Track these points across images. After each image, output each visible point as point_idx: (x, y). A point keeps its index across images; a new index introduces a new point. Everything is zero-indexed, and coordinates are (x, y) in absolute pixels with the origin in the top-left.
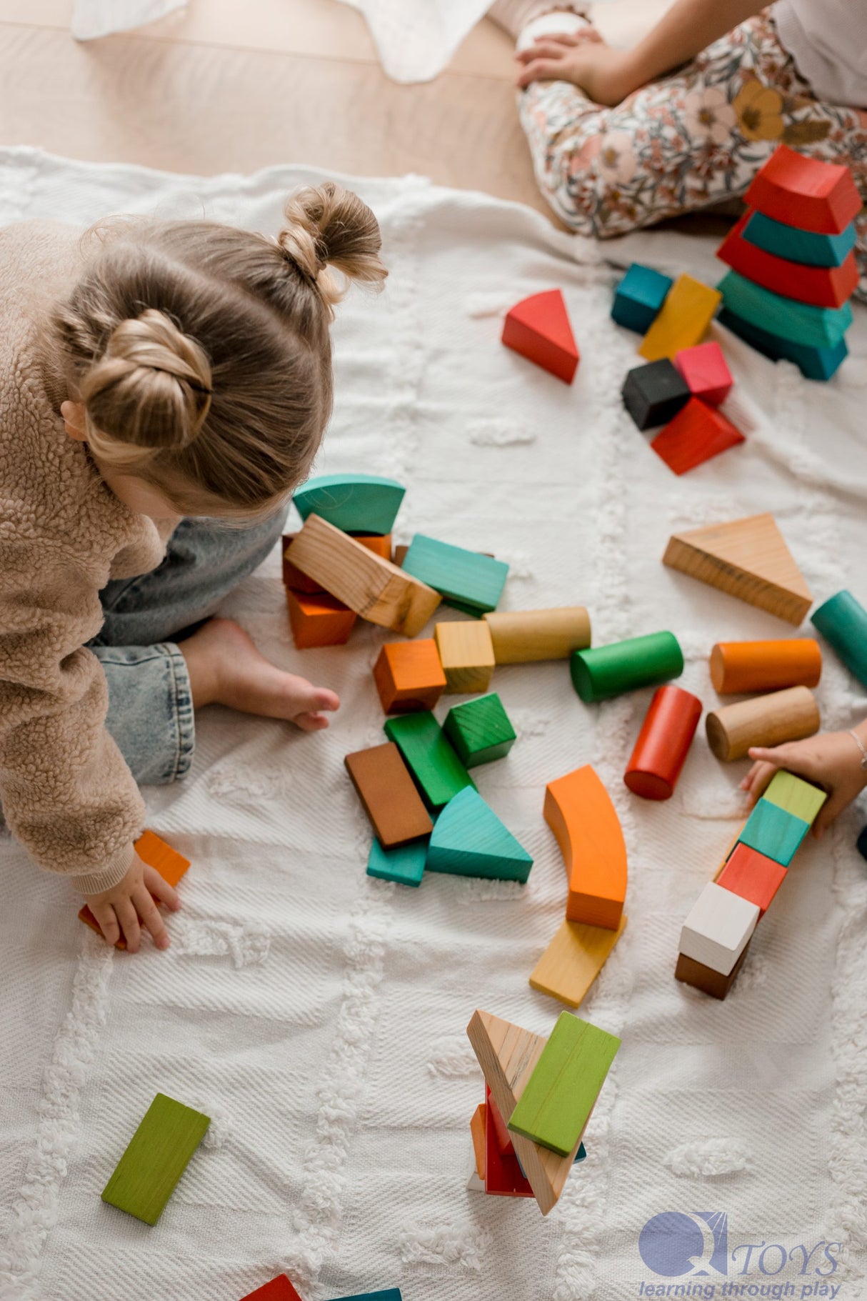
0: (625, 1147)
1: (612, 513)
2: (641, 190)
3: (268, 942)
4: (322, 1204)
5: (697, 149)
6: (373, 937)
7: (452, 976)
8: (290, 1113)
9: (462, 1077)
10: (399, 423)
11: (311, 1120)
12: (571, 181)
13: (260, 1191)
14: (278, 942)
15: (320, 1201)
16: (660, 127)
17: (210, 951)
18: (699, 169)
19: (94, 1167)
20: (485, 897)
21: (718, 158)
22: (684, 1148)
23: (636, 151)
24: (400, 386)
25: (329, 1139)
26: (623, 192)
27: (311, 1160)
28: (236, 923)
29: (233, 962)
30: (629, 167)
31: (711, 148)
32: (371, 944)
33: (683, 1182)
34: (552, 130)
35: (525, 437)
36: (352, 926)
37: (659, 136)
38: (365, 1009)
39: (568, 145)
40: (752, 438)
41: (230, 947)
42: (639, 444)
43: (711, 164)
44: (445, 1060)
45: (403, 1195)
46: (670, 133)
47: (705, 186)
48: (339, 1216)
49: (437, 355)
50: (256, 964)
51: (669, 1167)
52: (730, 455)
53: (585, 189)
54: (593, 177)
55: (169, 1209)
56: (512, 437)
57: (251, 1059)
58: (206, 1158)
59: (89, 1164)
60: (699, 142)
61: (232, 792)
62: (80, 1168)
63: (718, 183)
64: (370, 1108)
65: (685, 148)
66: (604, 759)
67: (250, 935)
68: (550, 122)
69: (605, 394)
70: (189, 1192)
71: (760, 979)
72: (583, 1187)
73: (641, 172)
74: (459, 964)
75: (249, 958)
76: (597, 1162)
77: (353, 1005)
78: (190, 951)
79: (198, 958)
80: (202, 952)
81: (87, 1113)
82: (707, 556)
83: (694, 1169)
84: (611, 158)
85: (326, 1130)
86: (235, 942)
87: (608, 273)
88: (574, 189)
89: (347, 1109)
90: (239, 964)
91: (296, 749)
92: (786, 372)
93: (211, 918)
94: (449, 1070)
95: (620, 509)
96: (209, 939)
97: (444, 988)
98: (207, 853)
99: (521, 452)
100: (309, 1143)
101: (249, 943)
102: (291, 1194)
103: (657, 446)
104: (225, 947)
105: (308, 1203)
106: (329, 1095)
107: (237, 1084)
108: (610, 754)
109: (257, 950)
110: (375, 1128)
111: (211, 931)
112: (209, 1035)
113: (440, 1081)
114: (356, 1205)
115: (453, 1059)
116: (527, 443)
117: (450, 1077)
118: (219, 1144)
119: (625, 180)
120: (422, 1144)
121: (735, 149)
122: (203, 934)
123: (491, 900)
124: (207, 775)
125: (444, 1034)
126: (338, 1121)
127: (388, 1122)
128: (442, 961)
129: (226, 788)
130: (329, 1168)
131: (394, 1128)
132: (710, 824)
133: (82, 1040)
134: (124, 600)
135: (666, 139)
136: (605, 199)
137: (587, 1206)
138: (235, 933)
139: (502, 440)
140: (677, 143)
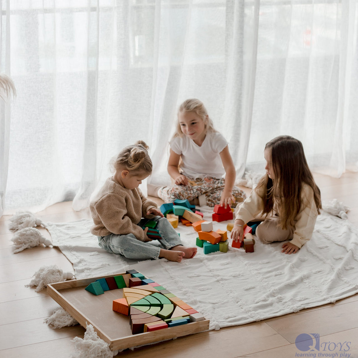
51: (260, 264)
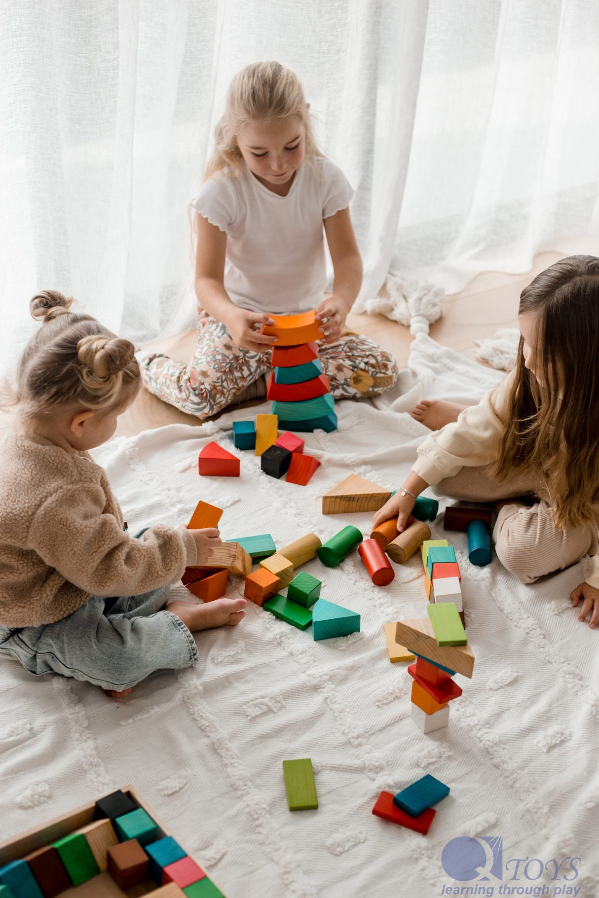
0: (470, 691)
1: (291, 507)
2: (222, 382)
3: (281, 697)
4: (377, 764)
5: (232, 360)
6: (320, 674)
7: (360, 673)
8: (337, 745)
9: (391, 702)
10: (183, 516)
11: (349, 743)
12: (194, 390)
13: (348, 775)
14: (285, 695)
15: (375, 763)
16: (214, 357)
17: (260, 712)
18: (237, 367)
19: (277, 802)
20: (350, 642)
21: (241, 361)
22: (492, 680)
23: (212, 367)
24: (173, 505)
25: (360, 745)
26: (217, 384)
27: (358, 755)
28: (263, 697)
29: (273, 712)
30: (214, 375)
31: (236, 358)
32: (321, 676)
33: (500, 691)
34: (175, 378)
35: (236, 499)
36: (309, 675)
37: (216, 360)
38: (336, 699)
39: (186, 377)
40: (322, 461)
41: (267, 706)
42: (282, 483)
43: (240, 364)
44: (380, 699)
45: (403, 748)
46: (219, 357)
47: (242, 374)
48: (385, 765)
49: (179, 490)
50: (282, 708)
52: (318, 470)
53: (202, 390)
54: (203, 384)
55: (319, 800)
56: (232, 501)
57: (307, 737)
58: (318, 776)
59: (275, 802)
60: (231, 357)
61: (223, 659)
62: (273, 805)
63: (246, 373)
64: (367, 727)
65: (228, 360)
66: (356, 581)
67: (272, 698)
68: (172, 376)
69: (255, 472)
70: (322, 790)
71: (473, 615)
72: (466, 710)
73: (219, 374)
74: (359, 667)
75: (278, 707)
76: (464, 699)
77: (331, 700)
78: (253, 715)
79: (257, 716)
80: (258, 713)
81: (258, 787)
82: (341, 497)
83: (501, 684)
84: (204, 374)
85: (357, 742)
86: (269, 703)
87: (224, 434)
88: (197, 392)
89: (359, 730)
90: (275, 710)
91: (236, 633)
92: (319, 433)
93: (252, 700)
94: (385, 702)
95: (293, 504)
96: (257, 708)
97: (360, 679)
98: (231, 683)
99: (238, 505)
100: (354, 751)
101: (274, 701)
102: (360, 770)
103: (288, 480)
104: (265, 707)
105: (371, 767)
106: (348, 730)
107: (309, 747)
108: (357, 578)
109: (278, 702)
110: (374, 733)
111: (255, 706)
112: (284, 738)
113: (384, 707)
114: (389, 760)
115: (383, 697)
116: (238, 501)
117: (387, 704)
118: (320, 768)
119: (215, 380)
120: (395, 729)
121: (245, 355)
122: (253, 708)
123: (353, 643)
124: (209, 658)
125: (373, 692)
126: (358, 737)
127: (377, 729)
128: (352, 669)
129: (220, 659)
130: (368, 753)
131: (380, 730)
132: (411, 583)
133: (236, 765)
134: (130, 605)
135: (219, 360)
136: (211, 390)
137: (473, 715)
138: (266, 700)
139: (228, 504)
140: (224, 360)
